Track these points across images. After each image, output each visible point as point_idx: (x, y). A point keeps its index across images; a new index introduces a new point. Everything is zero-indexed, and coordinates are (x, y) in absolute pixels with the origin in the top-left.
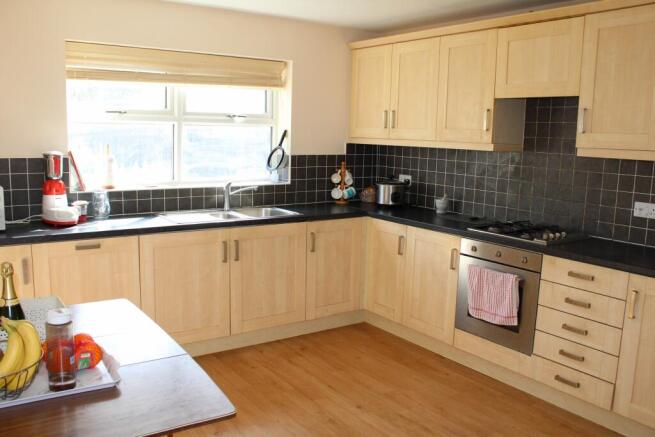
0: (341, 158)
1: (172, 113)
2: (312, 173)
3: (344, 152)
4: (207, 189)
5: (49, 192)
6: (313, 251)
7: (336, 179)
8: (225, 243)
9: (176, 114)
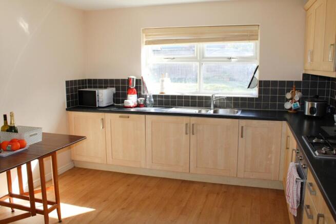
0: (297, 83)
1: (196, 58)
2: (274, 92)
3: (301, 79)
4: (206, 97)
5: (131, 94)
6: (242, 137)
7: (288, 96)
8: (187, 124)
9: (198, 58)
